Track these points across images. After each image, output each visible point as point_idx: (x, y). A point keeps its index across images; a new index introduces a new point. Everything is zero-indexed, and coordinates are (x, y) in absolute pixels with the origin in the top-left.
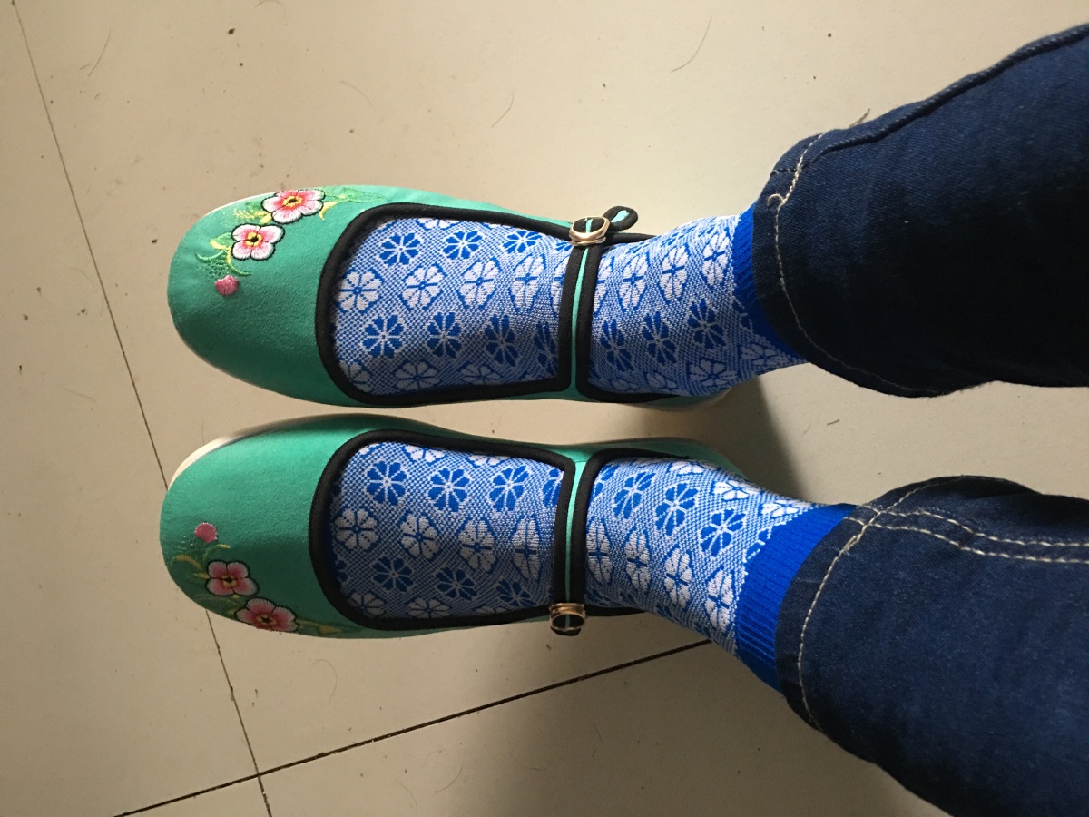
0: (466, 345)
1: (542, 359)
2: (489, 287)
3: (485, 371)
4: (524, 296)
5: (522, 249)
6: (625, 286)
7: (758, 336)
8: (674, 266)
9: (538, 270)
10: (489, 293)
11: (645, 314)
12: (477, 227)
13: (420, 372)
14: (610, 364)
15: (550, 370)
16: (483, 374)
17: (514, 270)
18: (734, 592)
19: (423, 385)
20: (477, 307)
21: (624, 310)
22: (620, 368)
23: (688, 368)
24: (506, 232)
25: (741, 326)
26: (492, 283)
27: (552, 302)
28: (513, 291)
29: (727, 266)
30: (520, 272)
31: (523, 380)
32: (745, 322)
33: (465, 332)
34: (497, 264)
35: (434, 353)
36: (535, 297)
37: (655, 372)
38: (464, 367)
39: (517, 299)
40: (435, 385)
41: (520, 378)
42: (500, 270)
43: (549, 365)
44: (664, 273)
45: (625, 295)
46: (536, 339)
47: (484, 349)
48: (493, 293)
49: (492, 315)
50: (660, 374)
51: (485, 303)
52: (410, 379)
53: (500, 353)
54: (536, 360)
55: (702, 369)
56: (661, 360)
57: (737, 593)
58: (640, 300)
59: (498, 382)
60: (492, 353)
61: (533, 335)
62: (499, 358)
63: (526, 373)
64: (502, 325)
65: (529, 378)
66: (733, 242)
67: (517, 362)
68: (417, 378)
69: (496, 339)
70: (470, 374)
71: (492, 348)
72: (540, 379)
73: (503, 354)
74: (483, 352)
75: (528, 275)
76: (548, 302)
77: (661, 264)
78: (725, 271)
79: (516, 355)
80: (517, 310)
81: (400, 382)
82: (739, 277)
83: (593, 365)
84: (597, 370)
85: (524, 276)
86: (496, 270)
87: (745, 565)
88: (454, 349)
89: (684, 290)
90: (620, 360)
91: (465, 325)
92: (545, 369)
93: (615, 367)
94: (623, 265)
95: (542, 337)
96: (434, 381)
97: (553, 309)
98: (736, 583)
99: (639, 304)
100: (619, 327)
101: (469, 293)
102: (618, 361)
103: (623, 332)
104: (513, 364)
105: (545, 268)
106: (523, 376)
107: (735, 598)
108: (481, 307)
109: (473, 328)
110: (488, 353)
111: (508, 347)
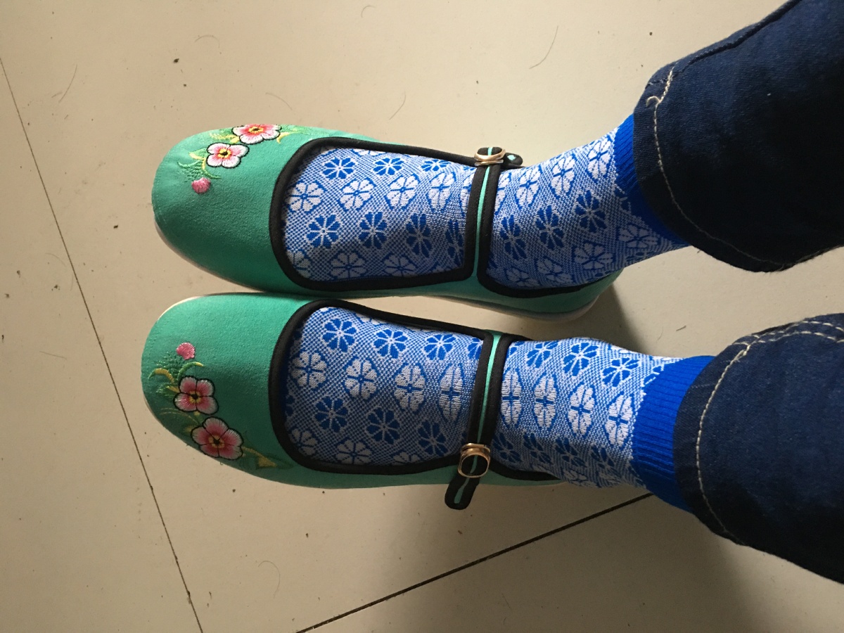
0: (390, 238)
1: (451, 251)
2: (410, 194)
3: (404, 261)
4: (439, 200)
5: (436, 169)
6: (521, 190)
7: (635, 217)
8: (563, 170)
9: (450, 181)
10: (411, 197)
11: (538, 209)
12: (399, 156)
13: (351, 262)
14: (507, 254)
15: (456, 261)
16: (402, 265)
17: (430, 182)
18: (633, 409)
19: (353, 274)
20: (400, 208)
21: (520, 208)
22: (516, 257)
23: (573, 251)
24: (423, 160)
25: (621, 209)
26: (413, 191)
27: (461, 204)
28: (430, 196)
29: (610, 161)
30: (436, 183)
31: (434, 271)
32: (625, 206)
33: (390, 227)
34: (417, 178)
35: (364, 245)
36: (447, 201)
37: (545, 257)
38: (387, 258)
39: (433, 202)
40: (362, 275)
41: (431, 270)
42: (419, 182)
43: (457, 257)
44: (555, 176)
45: (521, 196)
46: (447, 233)
47: (405, 241)
48: (414, 197)
49: (412, 214)
50: (549, 259)
51: (407, 205)
52: (342, 267)
53: (417, 245)
54: (446, 252)
55: (585, 251)
56: (551, 246)
57: (636, 410)
58: (534, 199)
59: (413, 273)
60: (411, 246)
61: (445, 230)
62: (416, 250)
63: (437, 264)
64: (419, 221)
65: (440, 269)
66: (614, 143)
67: (431, 253)
68: (348, 267)
69: (415, 233)
70: (391, 267)
71: (411, 240)
72: (448, 270)
73: (420, 246)
74: (404, 244)
75: (442, 185)
76: (458, 204)
77: (552, 171)
78: (608, 166)
79: (430, 248)
80: (433, 210)
81: (335, 270)
82: (620, 167)
83: (493, 256)
84: (495, 261)
85: (438, 186)
86: (416, 182)
87: (643, 388)
88: (380, 242)
89: (572, 186)
90: (516, 250)
91: (391, 221)
92: (453, 260)
93: (511, 256)
94: (520, 176)
95: (452, 231)
96: (362, 271)
97: (462, 210)
98: (635, 403)
99: (533, 202)
100: (516, 221)
101: (395, 199)
102: (514, 251)
103: (519, 225)
104: (428, 256)
105: (455, 180)
106: (434, 267)
107: (634, 413)
108: (404, 208)
109: (397, 225)
110: (408, 245)
111: (424, 240)
